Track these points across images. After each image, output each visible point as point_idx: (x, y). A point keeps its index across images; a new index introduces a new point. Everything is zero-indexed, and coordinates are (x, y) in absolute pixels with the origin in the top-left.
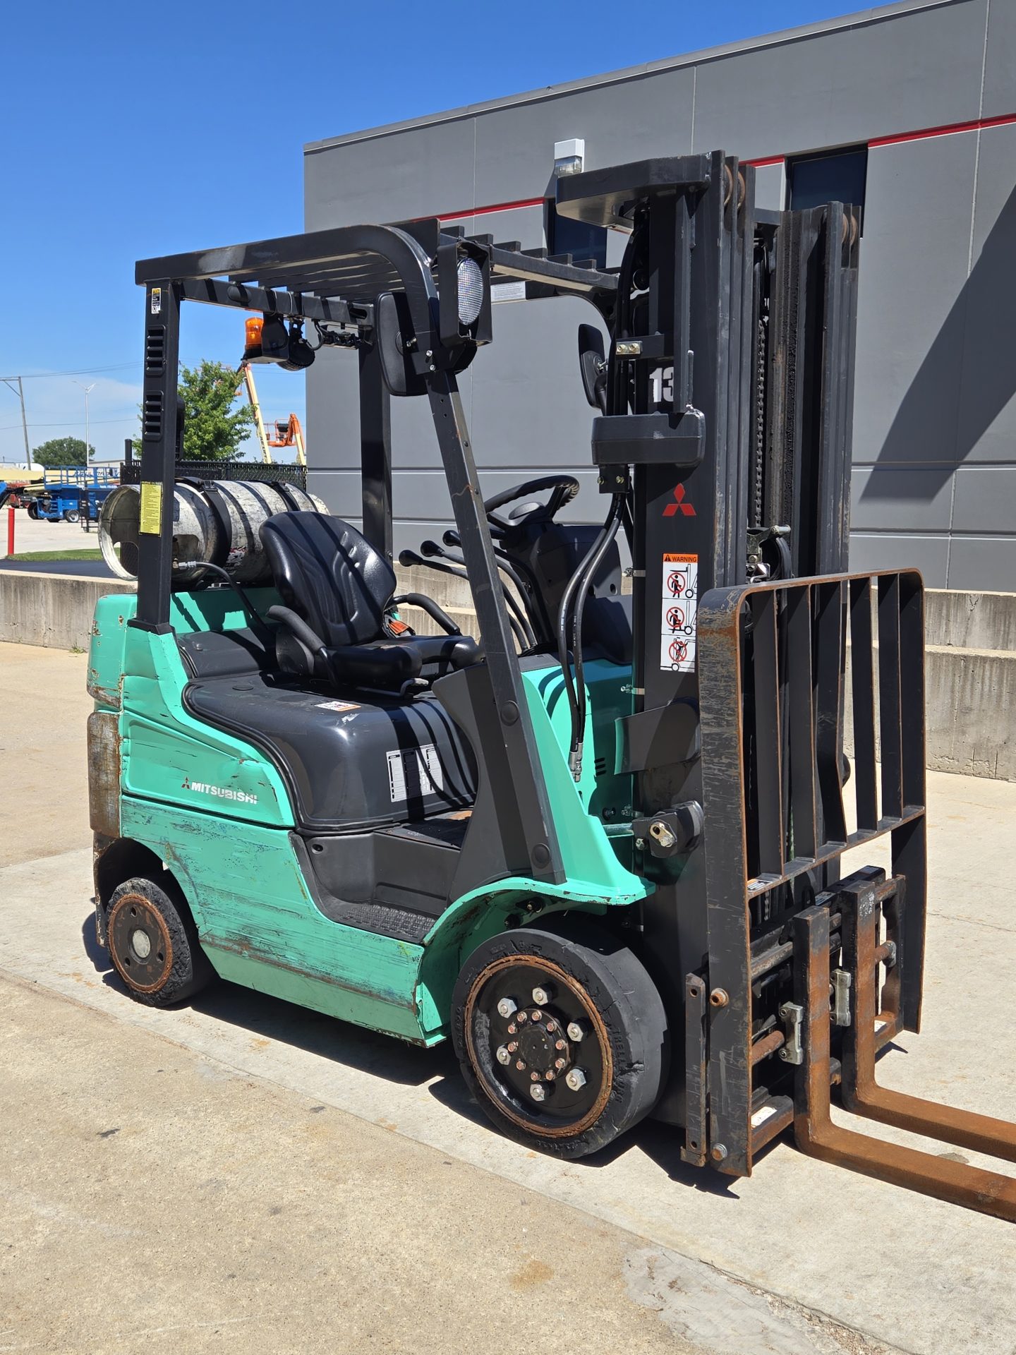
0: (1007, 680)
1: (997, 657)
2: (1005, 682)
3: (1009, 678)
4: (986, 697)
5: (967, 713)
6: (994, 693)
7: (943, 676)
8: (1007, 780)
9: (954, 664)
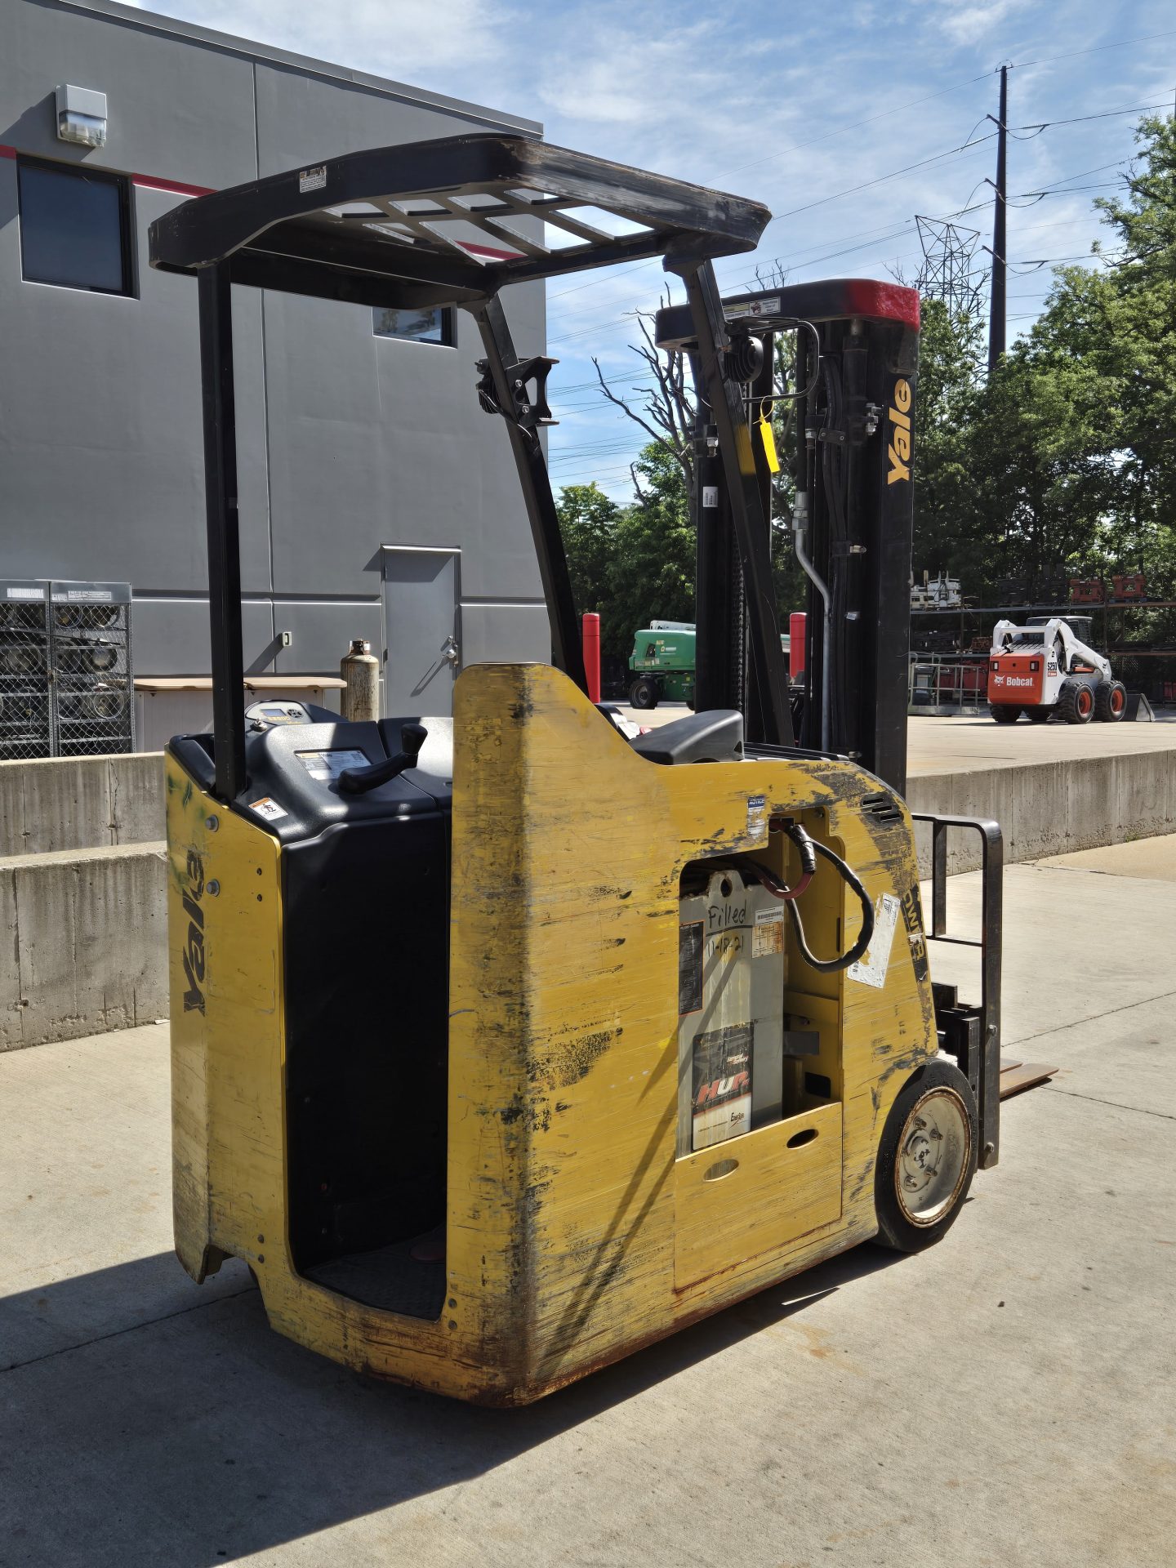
5: (89, 945)
6: (122, 908)
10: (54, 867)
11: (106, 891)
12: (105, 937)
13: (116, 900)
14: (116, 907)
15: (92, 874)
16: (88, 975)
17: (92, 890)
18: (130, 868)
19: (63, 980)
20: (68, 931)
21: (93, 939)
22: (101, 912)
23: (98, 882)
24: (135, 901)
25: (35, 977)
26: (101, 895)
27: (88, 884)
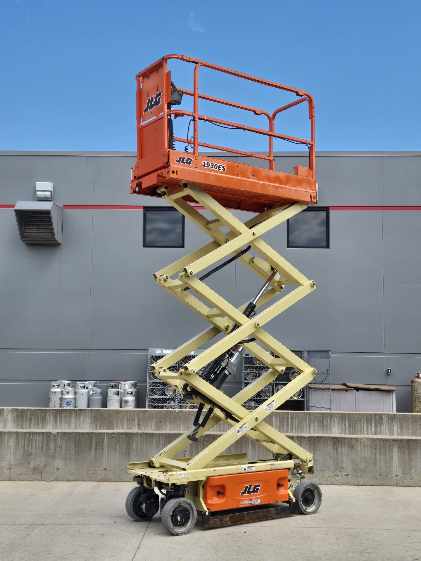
0: (45, 441)
1: (41, 432)
2: (44, 441)
3: (46, 440)
4: (37, 448)
5: (30, 455)
7: (20, 441)
8: (46, 481)
9: (25, 436)
10: (22, 432)
11: (36, 441)
12: (35, 454)
13: (39, 444)
14: (39, 446)
15: (33, 436)
16: (29, 464)
17: (32, 441)
18: (44, 435)
19: (21, 464)
20: (24, 450)
21: (31, 454)
22: (34, 446)
23: (34, 438)
24: (44, 445)
25: (14, 462)
26: (35, 442)
27: (31, 438)
